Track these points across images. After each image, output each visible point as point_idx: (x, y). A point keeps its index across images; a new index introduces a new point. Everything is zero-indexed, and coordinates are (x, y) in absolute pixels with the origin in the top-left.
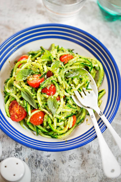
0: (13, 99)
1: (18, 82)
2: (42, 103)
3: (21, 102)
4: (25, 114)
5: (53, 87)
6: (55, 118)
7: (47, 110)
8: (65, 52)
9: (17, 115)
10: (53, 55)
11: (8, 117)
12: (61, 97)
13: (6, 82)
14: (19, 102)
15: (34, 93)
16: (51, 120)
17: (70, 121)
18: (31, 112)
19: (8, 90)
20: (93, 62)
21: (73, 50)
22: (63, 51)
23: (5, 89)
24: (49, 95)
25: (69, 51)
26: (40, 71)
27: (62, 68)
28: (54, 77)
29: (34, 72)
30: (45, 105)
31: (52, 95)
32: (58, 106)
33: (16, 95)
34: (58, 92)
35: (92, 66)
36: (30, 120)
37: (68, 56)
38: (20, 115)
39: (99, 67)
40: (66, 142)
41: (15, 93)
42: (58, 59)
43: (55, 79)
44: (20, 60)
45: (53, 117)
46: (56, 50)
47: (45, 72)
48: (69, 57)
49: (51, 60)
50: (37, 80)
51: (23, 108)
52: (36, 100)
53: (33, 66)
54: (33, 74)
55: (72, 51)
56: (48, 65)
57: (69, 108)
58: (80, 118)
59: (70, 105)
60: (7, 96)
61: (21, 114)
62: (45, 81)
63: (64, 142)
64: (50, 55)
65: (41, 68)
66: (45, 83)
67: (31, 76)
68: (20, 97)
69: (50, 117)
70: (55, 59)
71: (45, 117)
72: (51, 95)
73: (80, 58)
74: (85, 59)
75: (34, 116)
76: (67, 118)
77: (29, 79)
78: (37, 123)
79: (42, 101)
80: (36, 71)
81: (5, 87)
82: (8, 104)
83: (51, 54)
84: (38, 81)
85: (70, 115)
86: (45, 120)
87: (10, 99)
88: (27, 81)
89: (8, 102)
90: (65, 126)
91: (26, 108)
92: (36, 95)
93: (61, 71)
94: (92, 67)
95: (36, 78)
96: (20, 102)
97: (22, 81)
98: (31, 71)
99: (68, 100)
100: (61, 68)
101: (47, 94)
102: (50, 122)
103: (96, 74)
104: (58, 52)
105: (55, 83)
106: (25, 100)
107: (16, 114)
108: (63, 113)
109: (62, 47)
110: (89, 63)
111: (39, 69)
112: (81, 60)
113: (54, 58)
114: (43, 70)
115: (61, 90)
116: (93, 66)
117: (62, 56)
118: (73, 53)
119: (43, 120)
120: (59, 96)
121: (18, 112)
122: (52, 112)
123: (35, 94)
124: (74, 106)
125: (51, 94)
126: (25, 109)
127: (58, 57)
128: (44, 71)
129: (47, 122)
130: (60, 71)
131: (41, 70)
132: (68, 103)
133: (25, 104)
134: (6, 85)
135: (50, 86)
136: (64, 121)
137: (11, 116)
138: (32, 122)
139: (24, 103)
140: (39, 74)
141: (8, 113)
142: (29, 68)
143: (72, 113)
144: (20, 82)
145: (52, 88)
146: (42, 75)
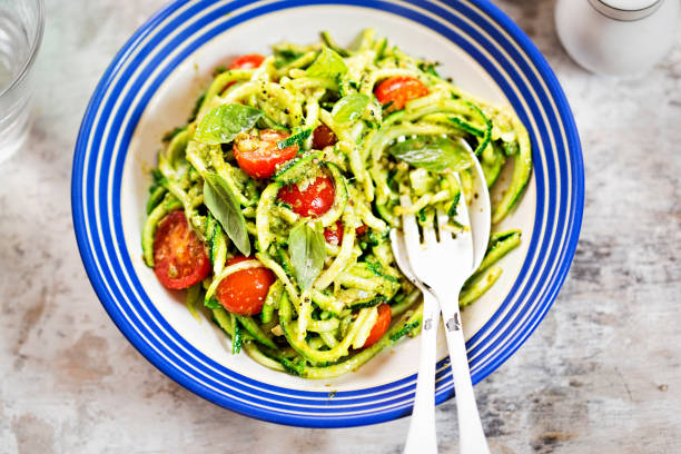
0: (174, 205)
1: (202, 146)
2: (271, 237)
3: (198, 220)
4: (204, 266)
5: (323, 186)
6: (307, 300)
7: (283, 267)
8: (405, 67)
9: (178, 266)
10: (351, 70)
11: (146, 264)
12: (346, 230)
13: (168, 139)
14: (191, 220)
15: (249, 198)
16: (292, 305)
17: (364, 321)
18: (227, 264)
19: (166, 170)
20: (499, 122)
21: (437, 64)
22: (397, 63)
23: (158, 161)
24: (303, 212)
25: (421, 67)
26: (289, 119)
27: (374, 125)
28: (337, 153)
29: (267, 121)
30: (281, 246)
31: (313, 217)
32: (328, 260)
33: (187, 190)
34: (337, 207)
35: (489, 135)
36: (217, 291)
37: (409, 83)
38: (186, 265)
39: (518, 146)
40: (332, 399)
41: (186, 183)
42: (368, 90)
43: (340, 160)
44: (232, 67)
45: (299, 296)
46: (373, 55)
47: (305, 128)
48: (413, 89)
49: (341, 87)
50: (268, 153)
51: (201, 243)
52: (252, 224)
53: (269, 96)
54: (261, 127)
55: (431, 67)
56: (325, 104)
57: (370, 273)
58: (408, 318)
59: (378, 263)
60: (160, 190)
61: (190, 262)
62: (297, 160)
63: (325, 395)
64: (341, 70)
65: (297, 110)
66: (293, 168)
67: (255, 133)
68: (197, 200)
69: (288, 296)
70: (353, 85)
71: (270, 293)
72: (308, 215)
73: (456, 97)
74: (469, 104)
75: (230, 277)
76: (356, 309)
77: (242, 143)
78: (238, 306)
79: (272, 229)
80: (276, 118)
81: (162, 156)
82: (157, 218)
83: (344, 65)
84: (270, 156)
85: (367, 301)
86: (270, 301)
87: (165, 202)
88: (235, 147)
89: (159, 211)
90: (339, 338)
91: (210, 244)
92: (255, 206)
93: (370, 135)
94: (489, 140)
95: (267, 144)
96: (193, 218)
97: (215, 146)
98: (259, 116)
99: (376, 244)
100: (368, 124)
101: (295, 211)
102: (285, 313)
103: (502, 168)
104: (380, 63)
105: (336, 173)
106: (213, 218)
107: (175, 261)
108: (342, 287)
109: (395, 48)
110: (481, 124)
111: (286, 112)
112: (456, 105)
113: (352, 81)
114: (299, 120)
115: (352, 203)
116: (495, 137)
117: (386, 79)
118: (435, 74)
119: (264, 299)
120: (340, 223)
121: (180, 256)
122: (300, 278)
123: (252, 202)
124: (392, 272)
125: (309, 212)
126: (207, 250)
127: (366, 82)
128: (303, 123)
129: (275, 312)
130: (367, 133)
131: (292, 116)
132: (374, 256)
133: (211, 229)
134: (166, 148)
135: (312, 181)
136: (342, 319)
137: (158, 265)
138: (222, 302)
139: (206, 227)
140: (285, 131)
141: (149, 253)
142: (253, 102)
143: (379, 295)
144: (209, 147)
145: (319, 190)
146: (293, 135)
